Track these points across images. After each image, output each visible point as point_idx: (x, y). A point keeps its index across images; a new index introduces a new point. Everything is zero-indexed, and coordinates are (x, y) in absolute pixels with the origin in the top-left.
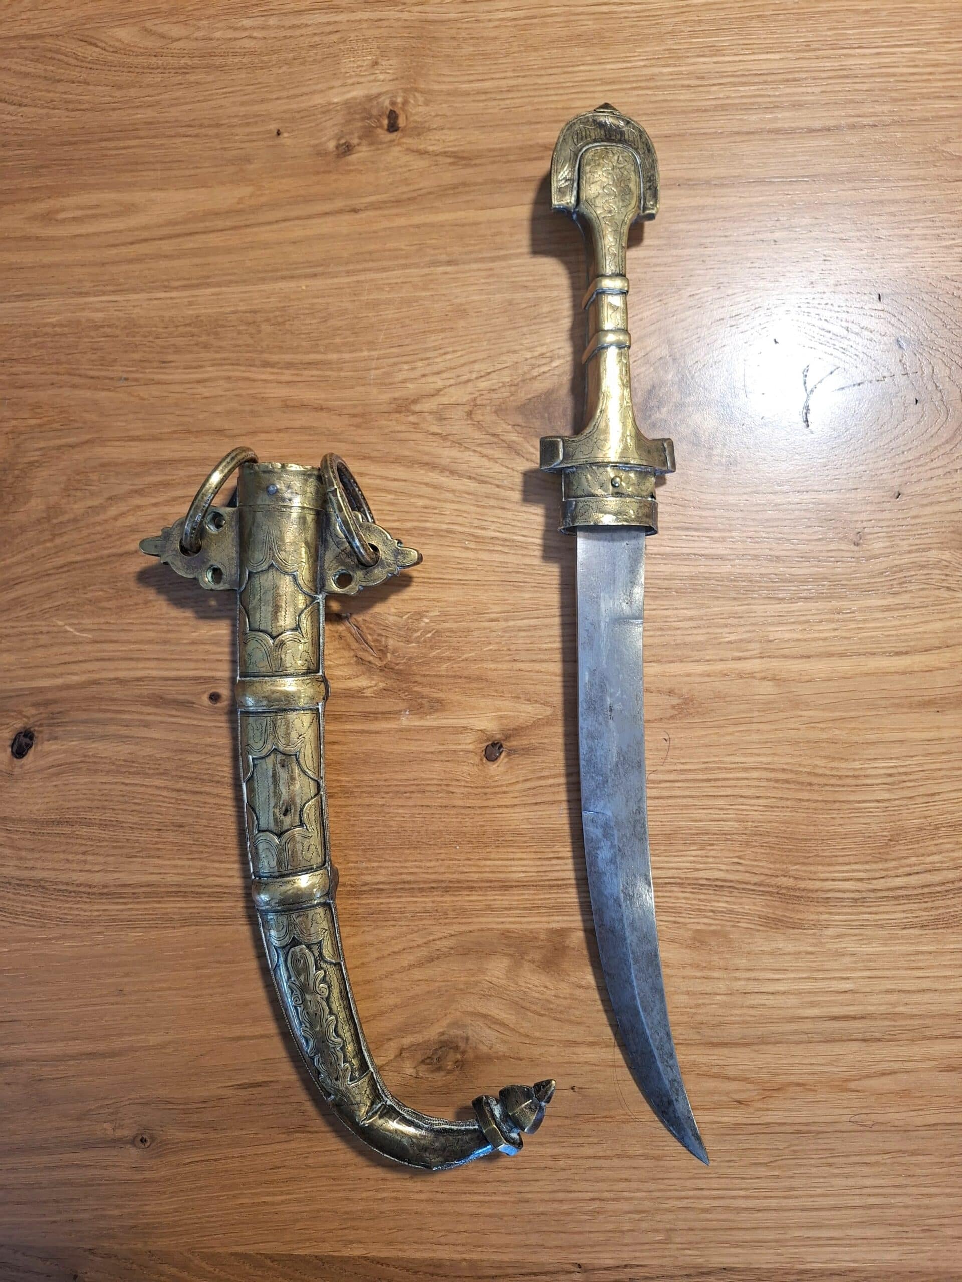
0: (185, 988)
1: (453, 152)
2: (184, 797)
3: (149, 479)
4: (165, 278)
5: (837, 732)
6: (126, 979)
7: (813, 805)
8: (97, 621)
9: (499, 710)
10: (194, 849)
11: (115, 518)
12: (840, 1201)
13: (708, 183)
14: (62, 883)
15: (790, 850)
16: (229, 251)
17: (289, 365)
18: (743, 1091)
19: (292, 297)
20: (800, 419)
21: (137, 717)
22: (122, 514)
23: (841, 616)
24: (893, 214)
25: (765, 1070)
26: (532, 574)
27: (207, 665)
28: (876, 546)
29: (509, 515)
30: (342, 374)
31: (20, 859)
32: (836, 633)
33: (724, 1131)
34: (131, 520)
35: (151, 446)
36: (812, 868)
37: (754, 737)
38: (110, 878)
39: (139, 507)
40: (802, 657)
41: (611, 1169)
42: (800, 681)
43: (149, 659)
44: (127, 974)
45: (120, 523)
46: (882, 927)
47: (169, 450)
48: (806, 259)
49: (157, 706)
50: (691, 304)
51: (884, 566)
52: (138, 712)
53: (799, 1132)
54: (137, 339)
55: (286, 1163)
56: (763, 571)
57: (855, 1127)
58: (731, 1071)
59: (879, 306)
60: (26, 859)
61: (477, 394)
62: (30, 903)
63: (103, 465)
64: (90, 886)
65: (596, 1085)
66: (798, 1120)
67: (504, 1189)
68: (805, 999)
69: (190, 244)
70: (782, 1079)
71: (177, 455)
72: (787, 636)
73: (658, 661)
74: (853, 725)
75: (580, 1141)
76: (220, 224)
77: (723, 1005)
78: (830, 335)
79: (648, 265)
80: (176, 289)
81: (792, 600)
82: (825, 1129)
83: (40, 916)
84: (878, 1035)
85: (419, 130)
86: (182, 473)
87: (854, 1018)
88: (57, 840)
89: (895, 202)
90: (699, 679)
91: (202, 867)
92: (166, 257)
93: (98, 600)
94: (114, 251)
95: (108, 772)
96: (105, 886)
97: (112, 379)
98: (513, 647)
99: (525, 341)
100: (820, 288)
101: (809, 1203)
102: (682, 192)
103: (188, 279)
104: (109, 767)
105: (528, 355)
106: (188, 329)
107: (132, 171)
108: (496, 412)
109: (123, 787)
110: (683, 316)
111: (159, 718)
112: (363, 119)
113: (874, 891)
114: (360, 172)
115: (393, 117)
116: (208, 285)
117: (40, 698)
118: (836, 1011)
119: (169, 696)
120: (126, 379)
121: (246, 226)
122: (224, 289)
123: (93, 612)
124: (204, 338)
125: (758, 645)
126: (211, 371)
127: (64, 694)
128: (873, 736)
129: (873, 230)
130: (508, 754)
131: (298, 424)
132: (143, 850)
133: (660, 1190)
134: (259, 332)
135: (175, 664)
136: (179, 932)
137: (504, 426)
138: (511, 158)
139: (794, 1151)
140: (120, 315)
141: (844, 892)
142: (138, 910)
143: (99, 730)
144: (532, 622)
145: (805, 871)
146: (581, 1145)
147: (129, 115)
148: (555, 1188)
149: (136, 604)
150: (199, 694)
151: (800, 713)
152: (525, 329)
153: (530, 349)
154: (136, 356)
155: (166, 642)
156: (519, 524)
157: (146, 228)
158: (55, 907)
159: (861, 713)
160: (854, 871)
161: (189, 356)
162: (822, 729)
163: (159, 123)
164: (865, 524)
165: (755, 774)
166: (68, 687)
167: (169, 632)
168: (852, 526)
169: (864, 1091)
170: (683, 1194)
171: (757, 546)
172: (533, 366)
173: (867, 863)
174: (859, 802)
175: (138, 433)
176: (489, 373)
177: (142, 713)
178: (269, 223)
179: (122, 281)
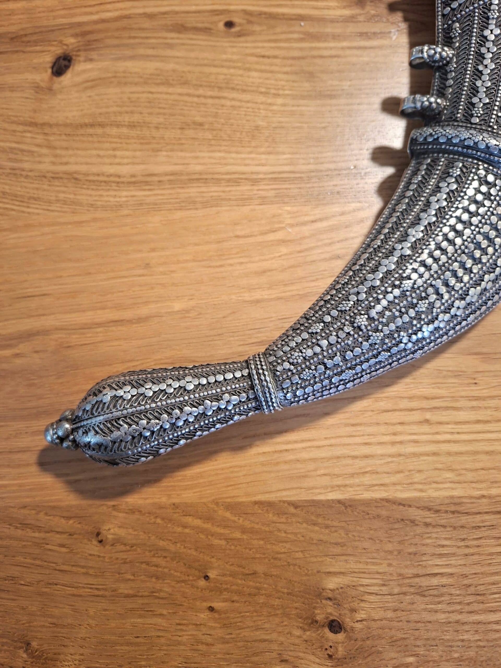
14: (94, 174)
31: (56, 156)
60: (61, 156)
62: (64, 192)
64: (119, 176)
83: (73, 203)
88: (91, 139)
109: (150, 95)
111: (181, 41)
117: (78, 30)
127: (99, 26)
158: (87, 195)
166: (103, 21)
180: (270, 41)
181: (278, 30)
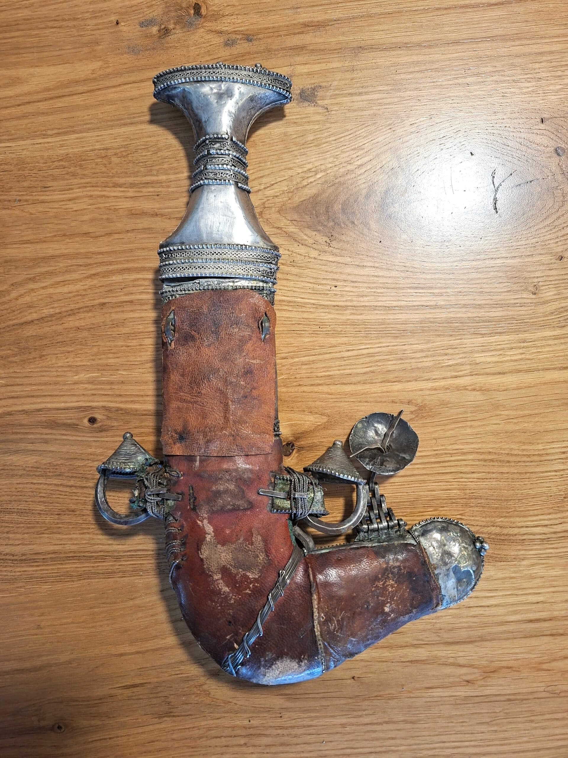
0: (83, 622)
1: (239, 31)
2: (75, 490)
3: (39, 270)
4: (43, 128)
5: (526, 425)
6: (42, 618)
7: (511, 476)
8: (6, 371)
9: (291, 420)
10: (84, 526)
11: (17, 299)
12: (539, 745)
13: (419, 45)
15: (497, 508)
16: (87, 107)
17: (133, 185)
18: (471, 674)
19: (132, 137)
20: (491, 207)
21: (38, 436)
22: (21, 296)
23: (525, 344)
24: (550, 61)
25: (486, 659)
26: (309, 325)
27: (86, 398)
28: (548, 294)
29: (291, 284)
30: (170, 189)
32: (523, 356)
33: (458, 702)
34: (27, 299)
35: (38, 246)
36: (512, 519)
37: (469, 431)
38: (26, 549)
39: (33, 290)
40: (500, 373)
41: (383, 731)
42: (499, 391)
43: (45, 396)
44: (42, 614)
45: (20, 301)
46: (561, 557)
47: (53, 249)
48: (490, 96)
49: (52, 428)
50: (412, 130)
51: (554, 307)
52: (39, 433)
53: (509, 700)
54: (26, 172)
55: (158, 738)
56: (470, 315)
57: (547, 695)
58: (461, 661)
59: (542, 126)
61: (266, 199)
63: (6, 262)
65: (370, 675)
66: (509, 692)
67: (310, 749)
68: (510, 609)
69: (59, 103)
70: (497, 664)
71: (58, 252)
72: (489, 359)
73: (399, 381)
74: (537, 419)
75: (360, 713)
76: (81, 89)
77: (454, 616)
78: (509, 148)
79: (380, 104)
80: (51, 136)
81: (491, 334)
82: (526, 697)
84: (561, 631)
85: (216, 17)
86: (61, 265)
87: (545, 620)
89: (551, 53)
90: (428, 392)
91: (90, 539)
92: (43, 113)
93: (8, 357)
94: (7, 111)
95: (21, 476)
96: (23, 555)
97: (9, 201)
98: (297, 376)
99: (297, 161)
100: (500, 116)
101: (517, 748)
102: (402, 52)
103: (59, 129)
104: (21, 472)
105: (300, 171)
106: (61, 163)
107: (17, 54)
108: (279, 212)
110: (407, 138)
112: (176, 11)
113: (555, 533)
114: (176, 47)
115: (197, 8)
116: (74, 132)
118: (532, 616)
119: (59, 421)
120: (20, 201)
121: (99, 89)
122: (84, 134)
123: (4, 365)
124: (72, 169)
125: (468, 367)
126: (78, 192)
128: (551, 427)
129: (537, 73)
130: (299, 451)
131: (140, 226)
132: (48, 529)
133: (416, 744)
134: (110, 163)
135: (62, 399)
136: (76, 584)
137: (285, 221)
138: (281, 33)
139: (507, 713)
140: (13, 156)
141: (534, 535)
142: (47, 570)
143: (13, 447)
144: (311, 358)
145: (508, 522)
146: (360, 716)
147: (11, 14)
148: (343, 746)
149: (36, 358)
150: (81, 418)
151: (499, 412)
152: (296, 153)
153: (300, 166)
154: (26, 184)
155: (56, 383)
156: (298, 290)
157: (29, 94)
159: (542, 411)
160: (541, 520)
161: (61, 183)
162: (515, 423)
163: (34, 19)
164: (539, 280)
165: (470, 457)
167: (58, 376)
168: (530, 281)
169: (553, 670)
170: (431, 746)
171: (465, 298)
172: (303, 179)
173: (550, 514)
174: (543, 472)
175: (29, 238)
176: (273, 185)
177: (42, 434)
178: (114, 87)
179: (13, 132)
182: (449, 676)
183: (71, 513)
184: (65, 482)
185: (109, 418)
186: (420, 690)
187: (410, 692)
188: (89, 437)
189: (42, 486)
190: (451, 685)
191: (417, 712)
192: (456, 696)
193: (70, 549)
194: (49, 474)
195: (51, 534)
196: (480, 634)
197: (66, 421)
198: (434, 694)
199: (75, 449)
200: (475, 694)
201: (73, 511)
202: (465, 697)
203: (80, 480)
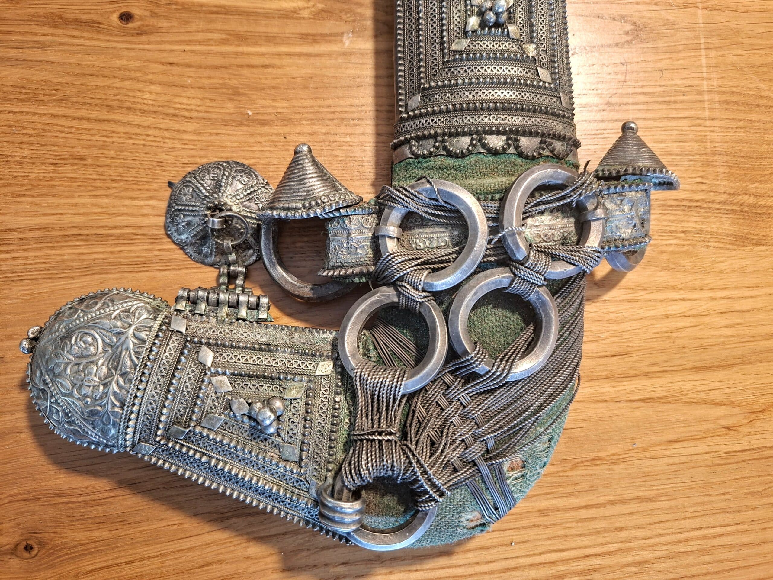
180: (180, 42)
181: (193, 27)
182: (702, 421)
183: (77, 162)
184: (70, 112)
185: (154, 15)
186: (659, 445)
187: (645, 450)
188: (119, 42)
189: (28, 117)
190: (704, 435)
191: (658, 482)
192: (712, 452)
193: (70, 223)
194: (42, 97)
195: (38, 196)
196: (740, 353)
197: (79, 16)
198: (682, 451)
199: (92, 60)
200: (739, 448)
201: (81, 159)
202: (726, 453)
203: (96, 108)
